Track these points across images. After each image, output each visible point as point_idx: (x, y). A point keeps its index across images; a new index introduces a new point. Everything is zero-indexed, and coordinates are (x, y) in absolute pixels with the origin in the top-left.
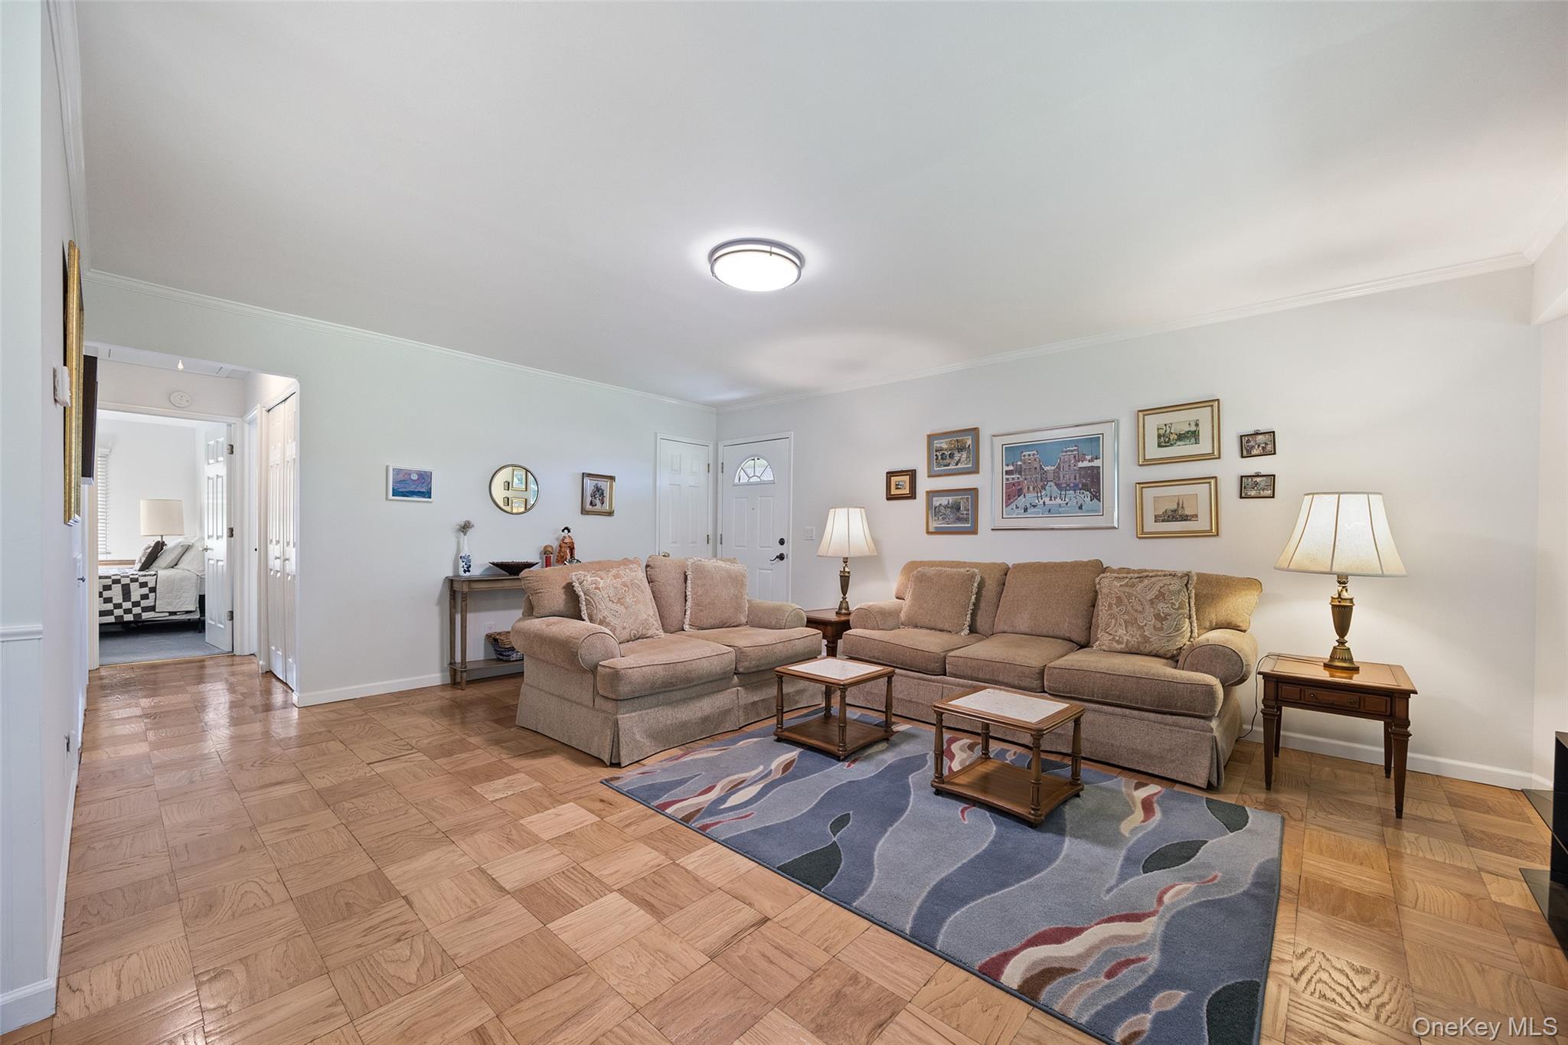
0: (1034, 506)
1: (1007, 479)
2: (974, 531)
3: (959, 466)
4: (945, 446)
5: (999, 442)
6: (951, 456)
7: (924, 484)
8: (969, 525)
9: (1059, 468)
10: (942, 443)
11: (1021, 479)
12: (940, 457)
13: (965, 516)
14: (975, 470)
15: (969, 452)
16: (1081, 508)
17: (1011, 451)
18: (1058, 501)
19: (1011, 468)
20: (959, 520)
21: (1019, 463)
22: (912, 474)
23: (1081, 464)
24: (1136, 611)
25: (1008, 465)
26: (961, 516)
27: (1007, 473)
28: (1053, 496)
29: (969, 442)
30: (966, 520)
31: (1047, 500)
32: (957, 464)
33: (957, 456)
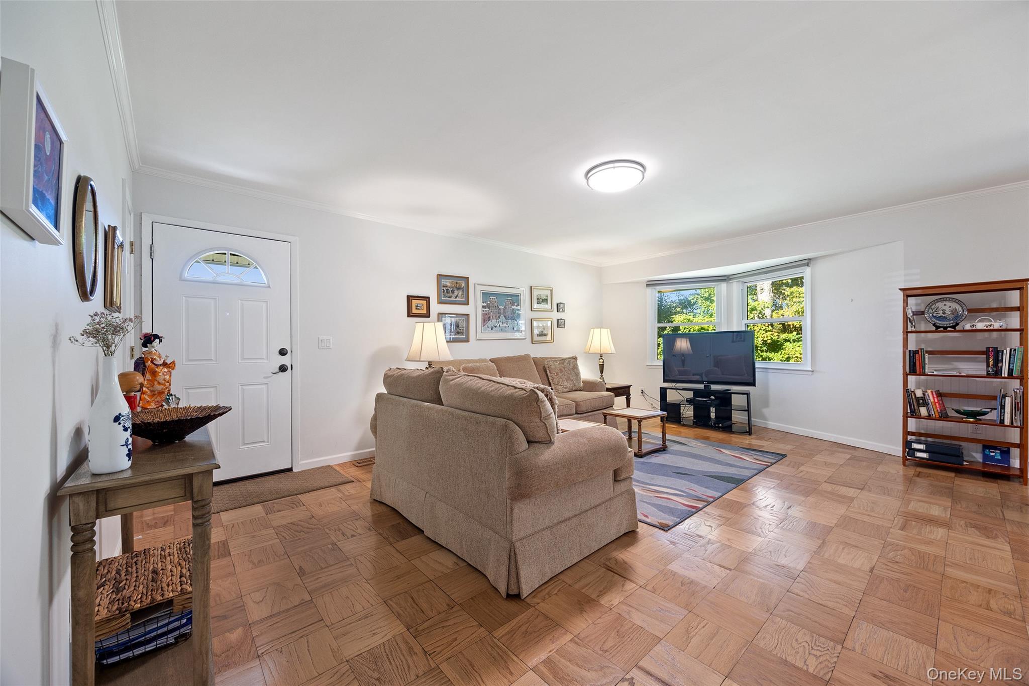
0: (496, 327)
1: (483, 311)
2: (467, 340)
3: (457, 299)
4: (449, 284)
5: (480, 289)
6: (453, 292)
7: (435, 308)
8: (464, 337)
9: (505, 307)
10: (447, 282)
11: (489, 312)
12: (445, 291)
13: (462, 331)
14: (467, 303)
15: (463, 291)
16: (513, 329)
17: (486, 295)
18: (505, 325)
19: (485, 304)
20: (458, 333)
21: (489, 302)
22: (427, 299)
23: (513, 307)
24: (569, 373)
25: (483, 303)
26: (460, 331)
27: (484, 307)
28: (504, 322)
29: (463, 285)
30: (462, 333)
31: (501, 323)
32: (456, 298)
33: (456, 292)
